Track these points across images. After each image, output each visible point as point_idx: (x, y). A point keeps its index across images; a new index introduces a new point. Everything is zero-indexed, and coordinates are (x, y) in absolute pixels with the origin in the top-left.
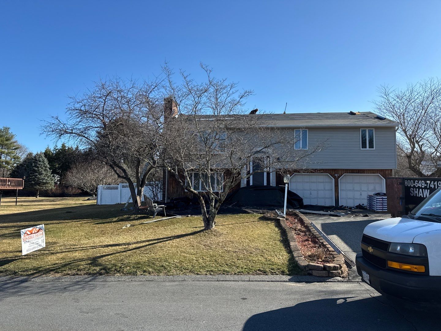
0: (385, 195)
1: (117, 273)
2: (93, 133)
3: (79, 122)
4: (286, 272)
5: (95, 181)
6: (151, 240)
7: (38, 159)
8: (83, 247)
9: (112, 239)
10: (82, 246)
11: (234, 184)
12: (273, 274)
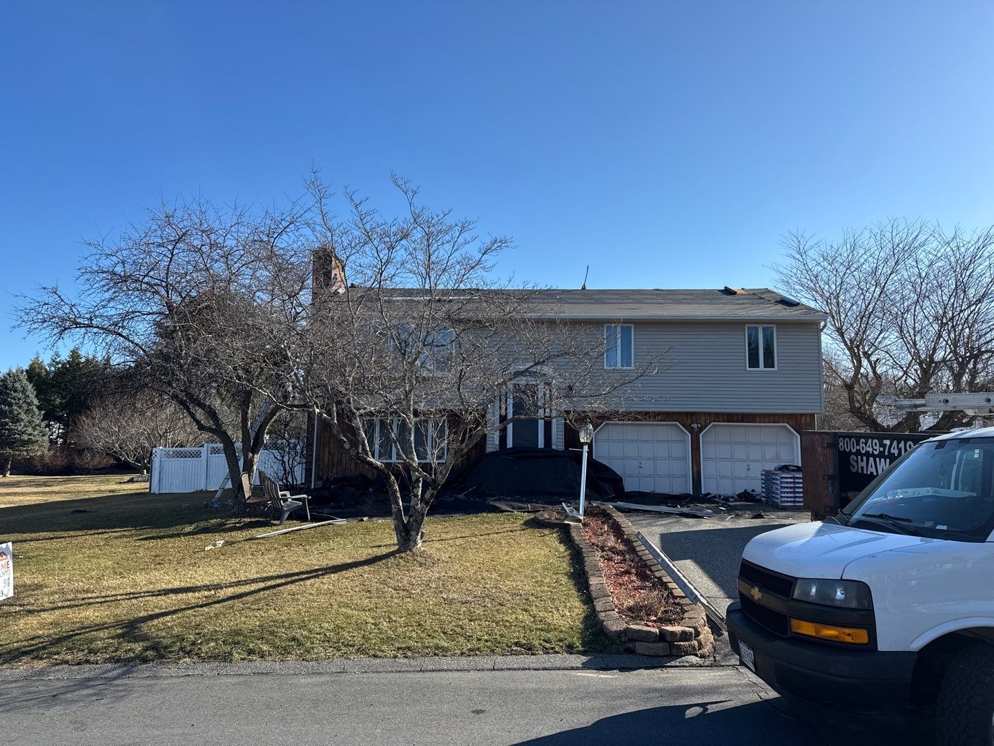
0: (798, 469)
1: (185, 658)
2: (141, 326)
3: (109, 301)
4: (577, 647)
5: (148, 439)
6: (272, 578)
7: (10, 386)
8: (106, 596)
9: (178, 576)
10: (103, 594)
11: (467, 446)
12: (548, 653)
